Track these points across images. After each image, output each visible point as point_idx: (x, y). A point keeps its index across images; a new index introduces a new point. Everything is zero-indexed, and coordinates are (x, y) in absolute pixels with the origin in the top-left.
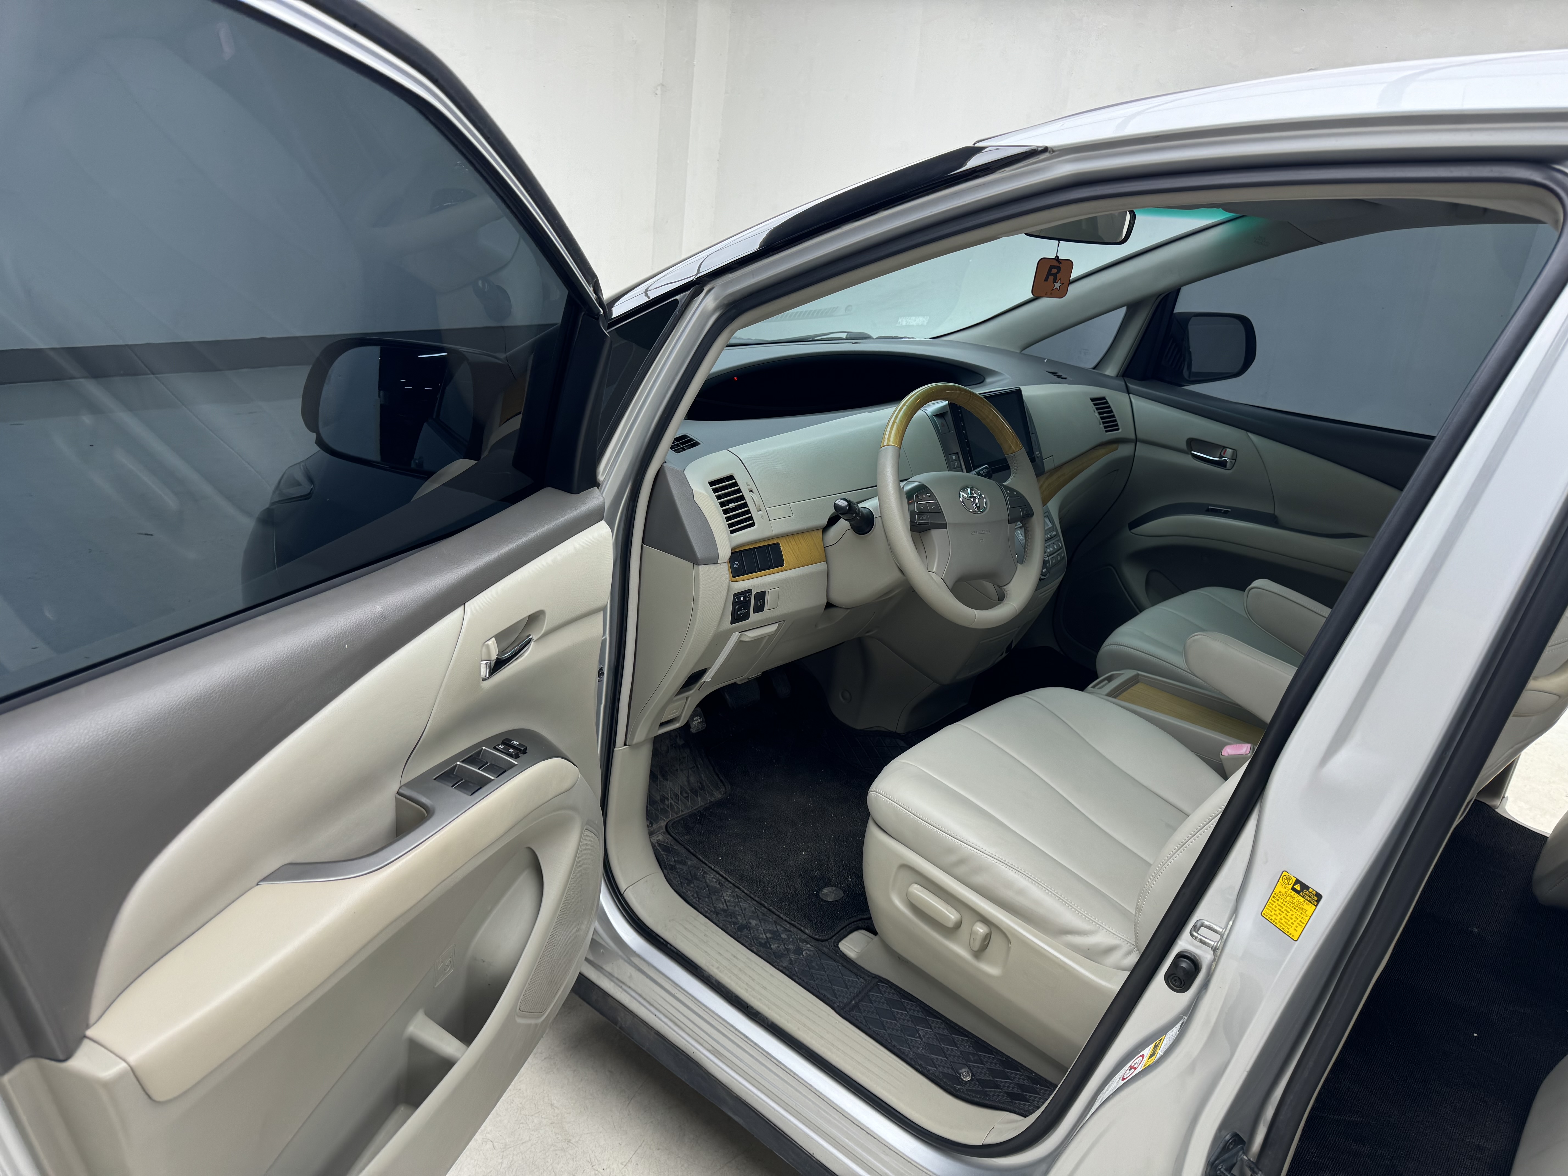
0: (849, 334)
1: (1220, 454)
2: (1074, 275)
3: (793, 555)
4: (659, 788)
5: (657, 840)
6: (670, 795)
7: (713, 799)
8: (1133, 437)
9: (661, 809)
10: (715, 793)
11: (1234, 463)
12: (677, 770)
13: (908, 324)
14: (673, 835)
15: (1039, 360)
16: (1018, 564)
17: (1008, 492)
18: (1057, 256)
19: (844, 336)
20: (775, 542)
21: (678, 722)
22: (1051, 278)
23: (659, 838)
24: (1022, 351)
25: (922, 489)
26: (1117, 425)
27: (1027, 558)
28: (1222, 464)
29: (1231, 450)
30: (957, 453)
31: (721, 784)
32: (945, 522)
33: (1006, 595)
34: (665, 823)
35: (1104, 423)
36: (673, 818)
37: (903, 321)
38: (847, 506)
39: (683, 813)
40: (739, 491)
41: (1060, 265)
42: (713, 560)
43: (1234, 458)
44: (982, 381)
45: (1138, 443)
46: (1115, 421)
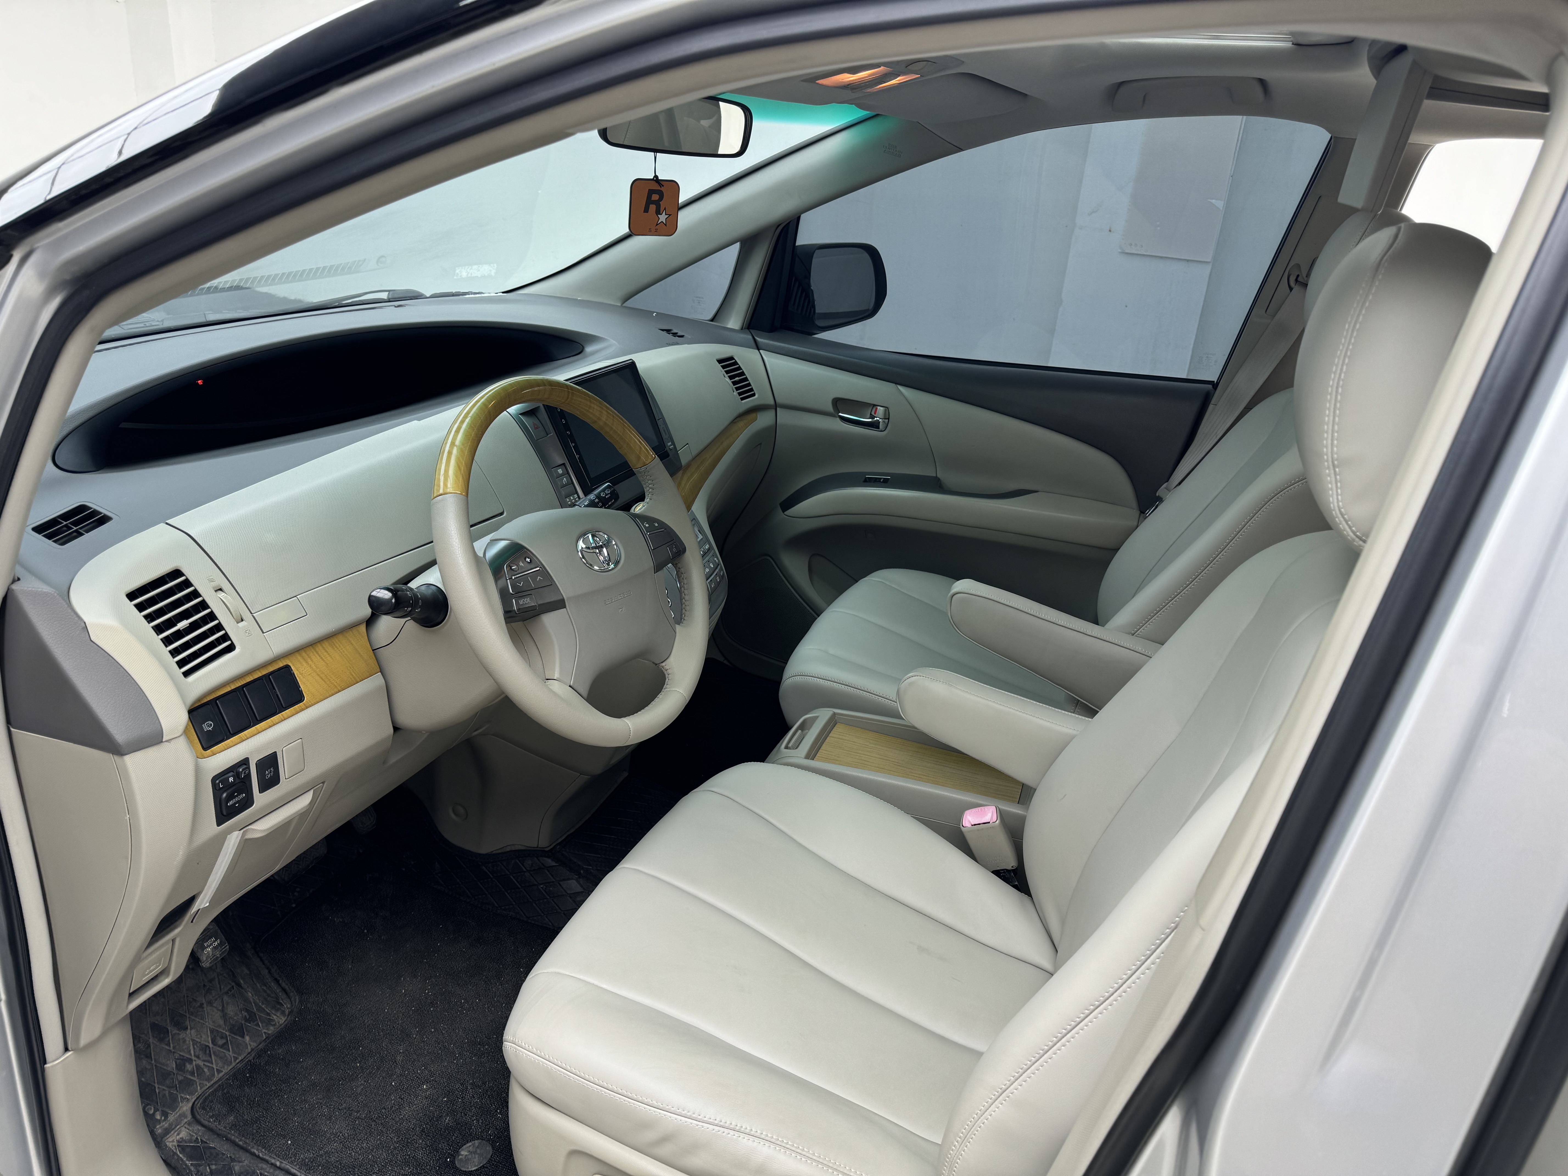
0: (391, 292)
1: (871, 414)
2: (683, 198)
3: (318, 678)
4: (171, 1048)
5: (178, 1141)
6: (194, 1052)
7: (271, 1030)
8: (772, 402)
9: (180, 1082)
10: (275, 1017)
11: (887, 423)
12: (201, 1006)
13: (469, 275)
14: (206, 1123)
15: (644, 314)
16: (677, 626)
17: (647, 525)
18: (656, 176)
19: (384, 296)
20: (281, 664)
21: (168, 975)
22: (653, 207)
23: (181, 1136)
24: (622, 305)
25: (515, 551)
26: (752, 390)
27: (687, 613)
28: (874, 425)
29: (882, 408)
30: (564, 464)
31: (284, 996)
32: (561, 598)
33: (667, 676)
34: (190, 1105)
35: (737, 389)
36: (203, 1089)
37: (463, 272)
38: (391, 599)
39: (221, 1075)
40: (196, 594)
41: (662, 189)
42: (154, 738)
43: (887, 417)
44: (580, 351)
45: (778, 409)
46: (749, 385)
